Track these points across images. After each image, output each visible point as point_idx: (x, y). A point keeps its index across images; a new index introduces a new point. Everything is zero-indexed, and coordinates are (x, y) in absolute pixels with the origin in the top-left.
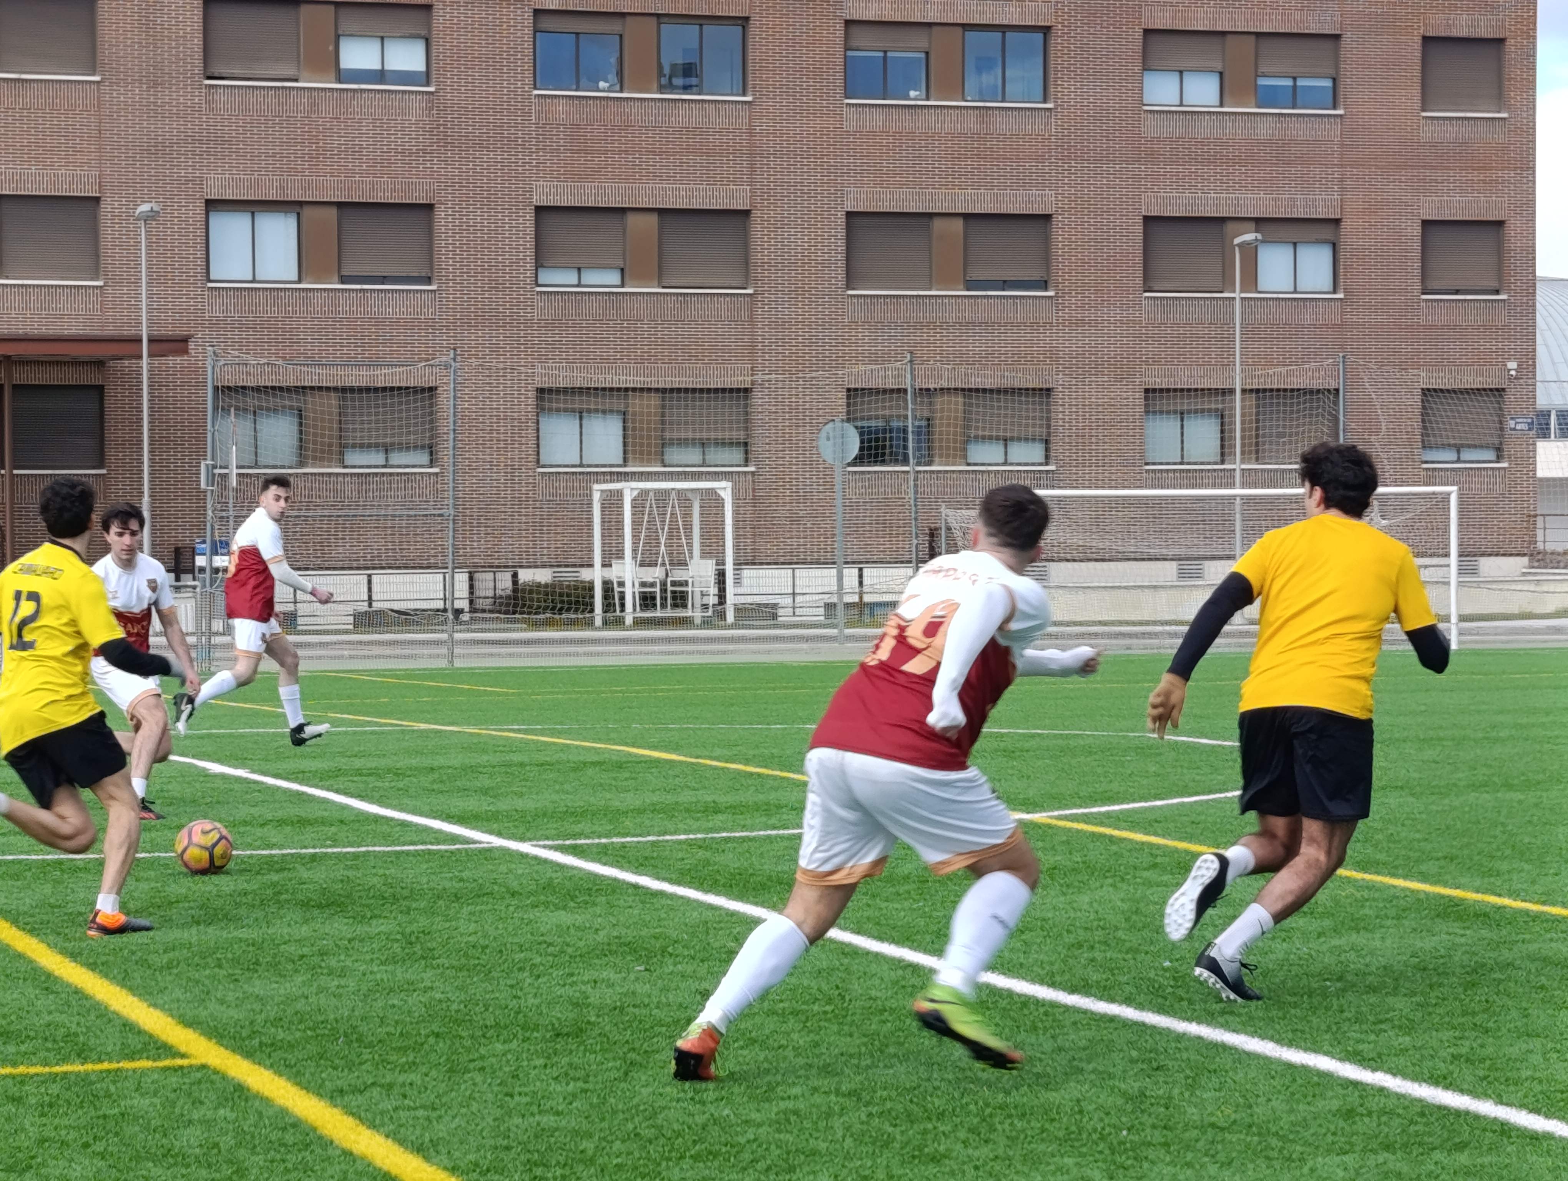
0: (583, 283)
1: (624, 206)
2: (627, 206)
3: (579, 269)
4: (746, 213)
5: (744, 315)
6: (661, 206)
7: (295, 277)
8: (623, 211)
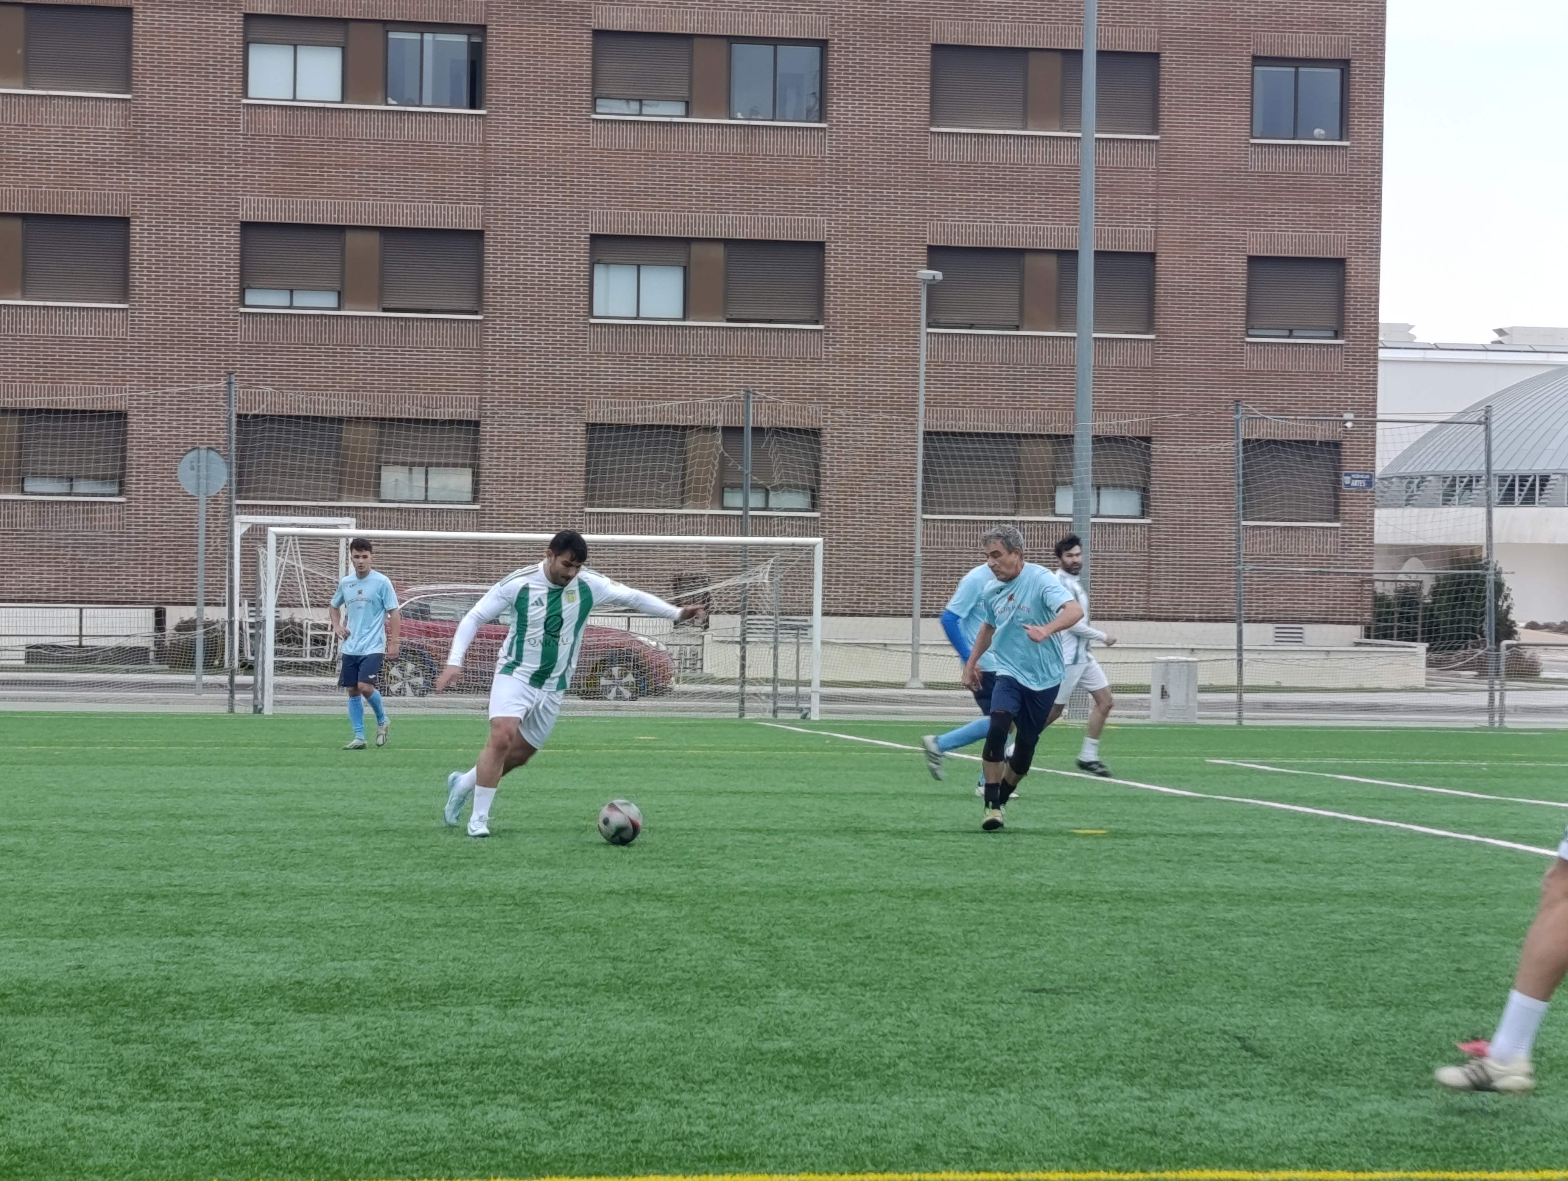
0: (295, 304)
1: (343, 223)
3: (291, 290)
4: (480, 234)
5: (473, 342)
6: (382, 225)
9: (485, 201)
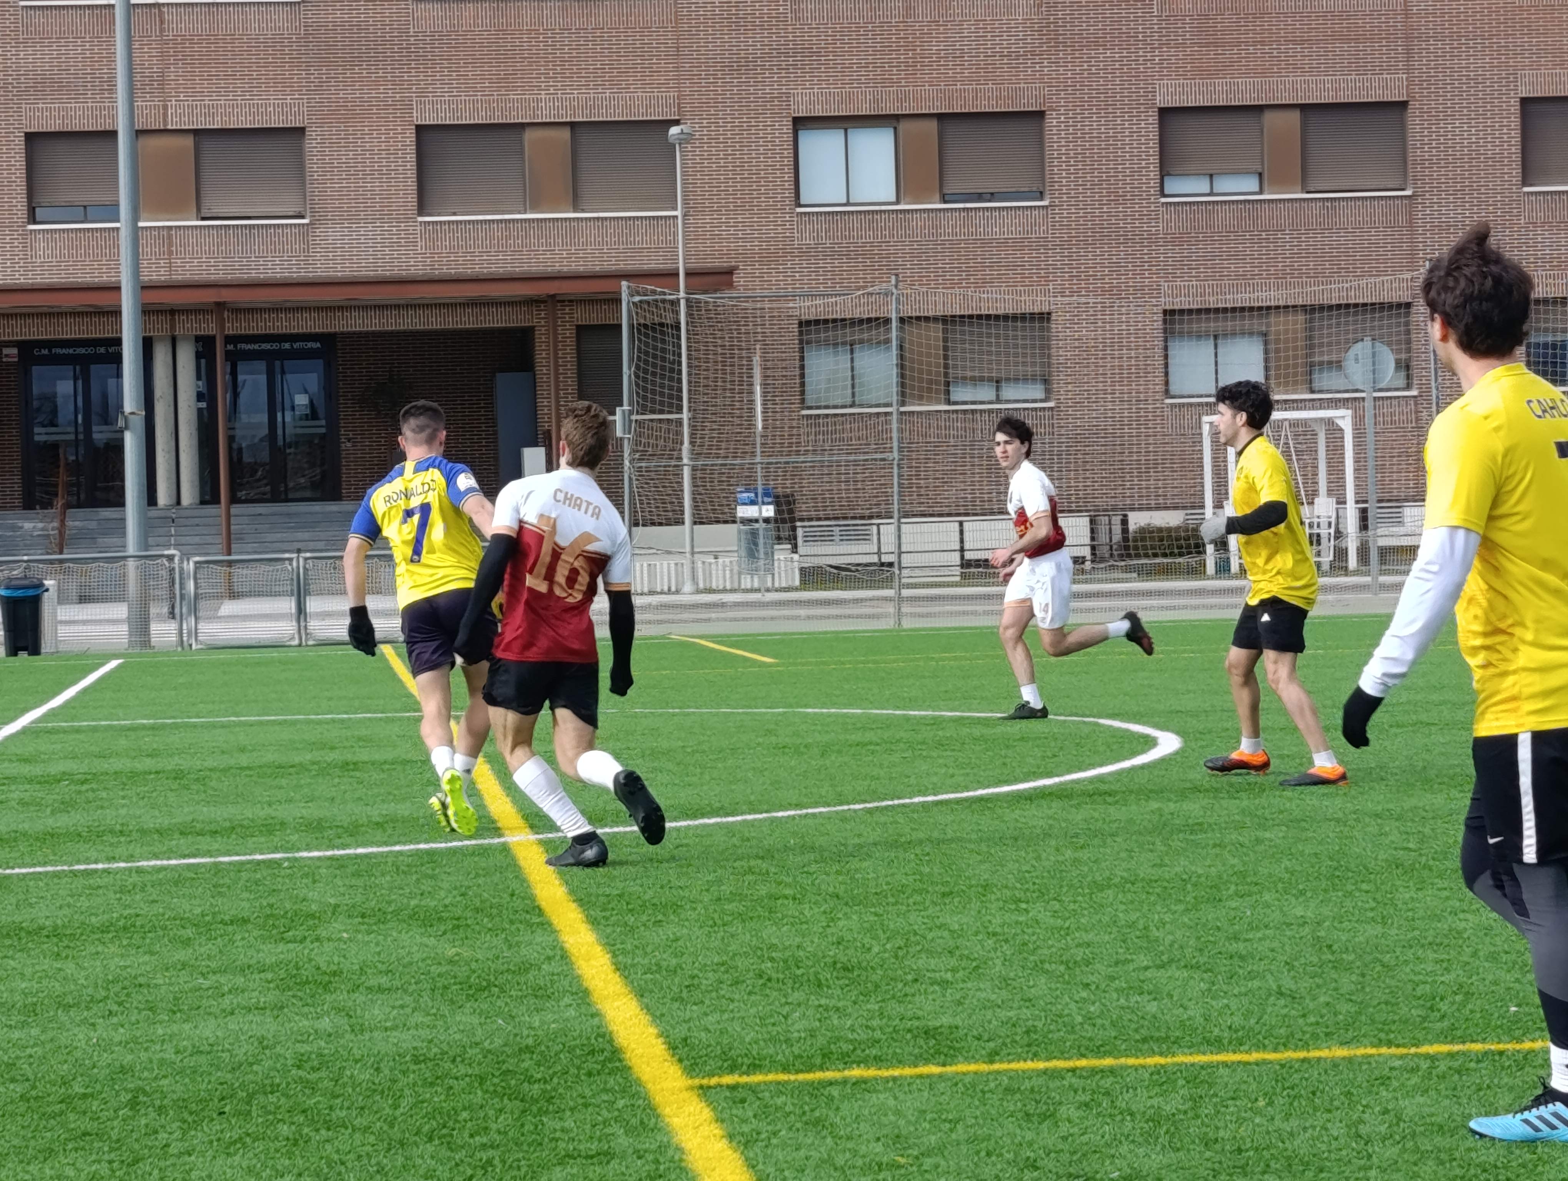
0: (1215, 191)
1: (1260, 103)
2: (1264, 103)
3: (1211, 176)
4: (1403, 105)
5: (1402, 220)
6: (1303, 102)
7: (893, 198)
8: (1258, 109)
9: (1408, 71)
